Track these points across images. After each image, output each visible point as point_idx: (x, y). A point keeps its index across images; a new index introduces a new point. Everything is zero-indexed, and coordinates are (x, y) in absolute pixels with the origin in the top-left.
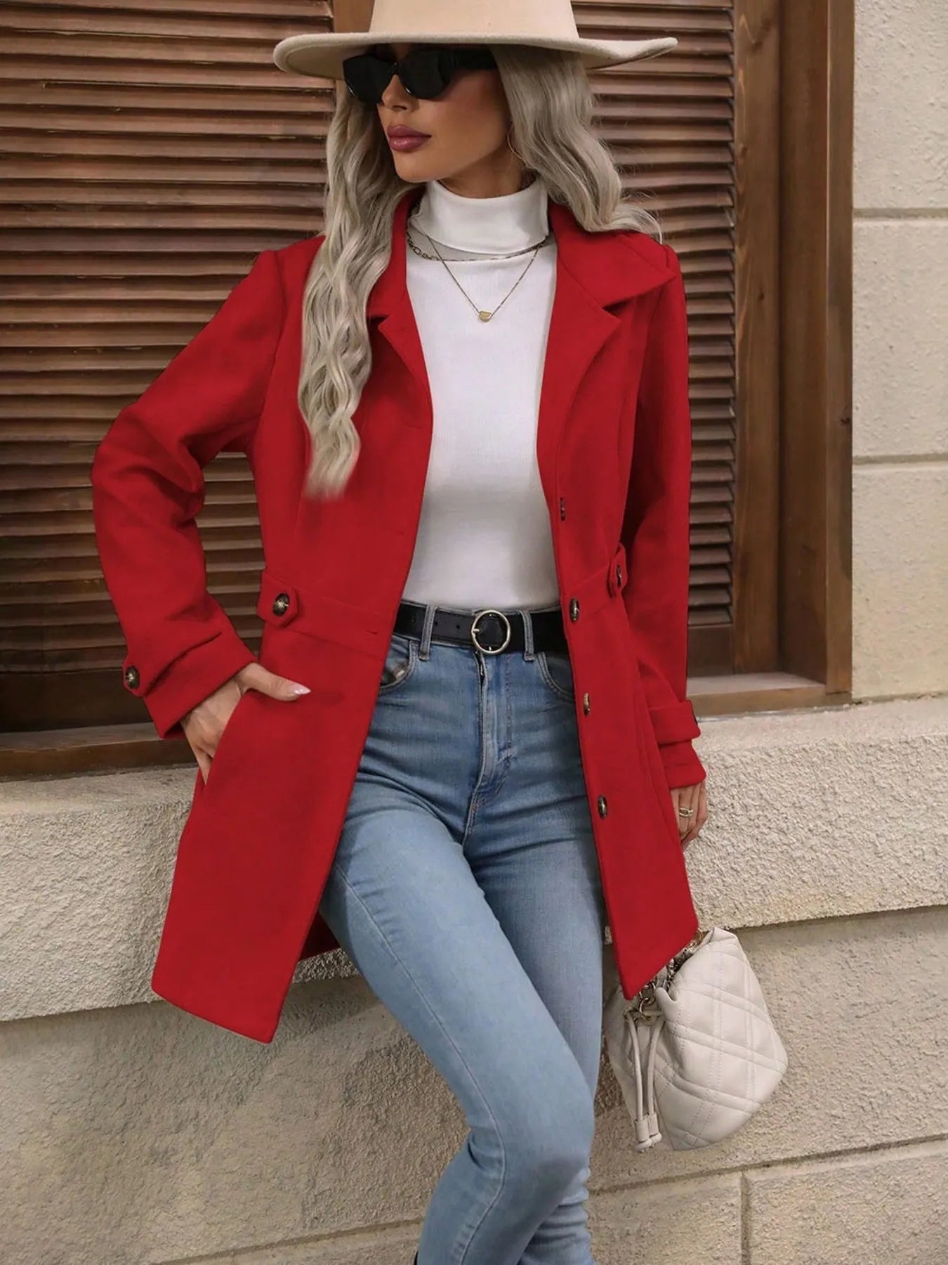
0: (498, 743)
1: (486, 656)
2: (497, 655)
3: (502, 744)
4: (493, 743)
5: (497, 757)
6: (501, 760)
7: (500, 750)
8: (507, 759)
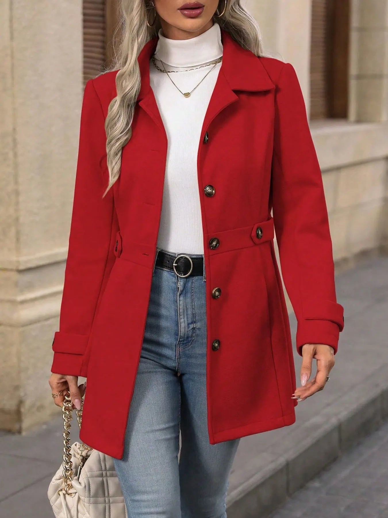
0: (187, 320)
1: (180, 277)
2: (186, 278)
3: (190, 321)
4: (184, 321)
5: (187, 327)
6: (189, 329)
7: (188, 324)
8: (194, 329)
